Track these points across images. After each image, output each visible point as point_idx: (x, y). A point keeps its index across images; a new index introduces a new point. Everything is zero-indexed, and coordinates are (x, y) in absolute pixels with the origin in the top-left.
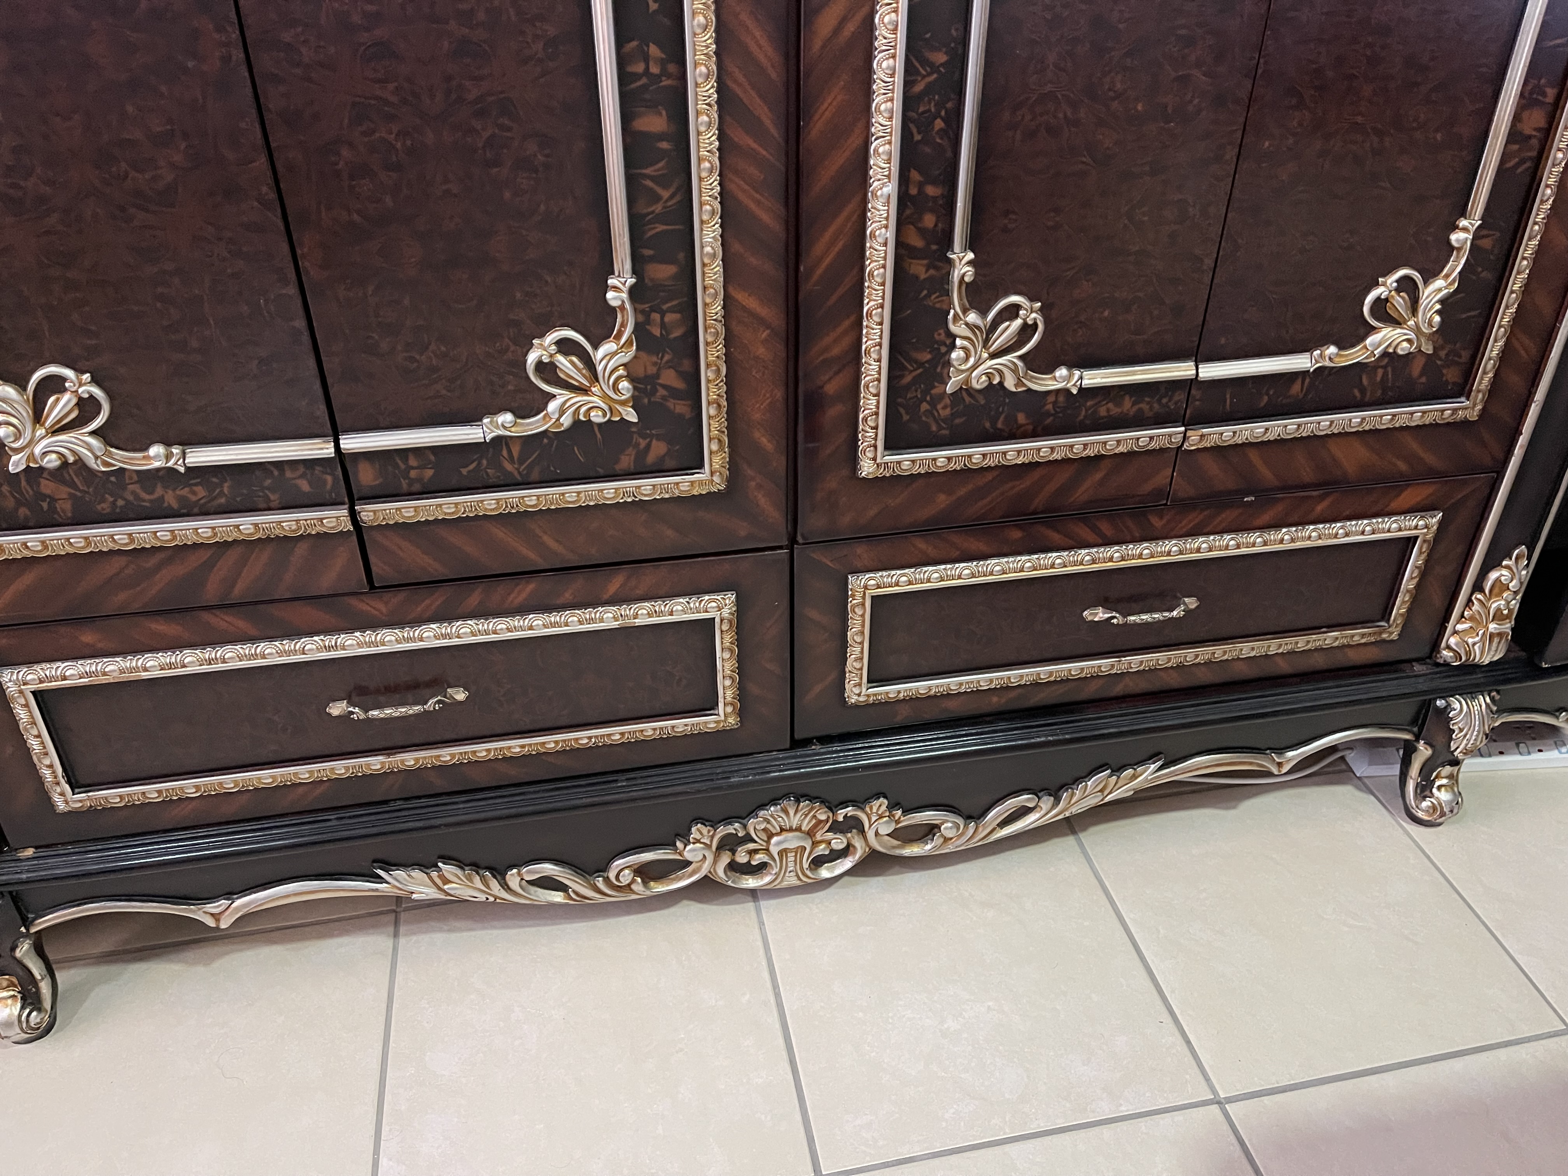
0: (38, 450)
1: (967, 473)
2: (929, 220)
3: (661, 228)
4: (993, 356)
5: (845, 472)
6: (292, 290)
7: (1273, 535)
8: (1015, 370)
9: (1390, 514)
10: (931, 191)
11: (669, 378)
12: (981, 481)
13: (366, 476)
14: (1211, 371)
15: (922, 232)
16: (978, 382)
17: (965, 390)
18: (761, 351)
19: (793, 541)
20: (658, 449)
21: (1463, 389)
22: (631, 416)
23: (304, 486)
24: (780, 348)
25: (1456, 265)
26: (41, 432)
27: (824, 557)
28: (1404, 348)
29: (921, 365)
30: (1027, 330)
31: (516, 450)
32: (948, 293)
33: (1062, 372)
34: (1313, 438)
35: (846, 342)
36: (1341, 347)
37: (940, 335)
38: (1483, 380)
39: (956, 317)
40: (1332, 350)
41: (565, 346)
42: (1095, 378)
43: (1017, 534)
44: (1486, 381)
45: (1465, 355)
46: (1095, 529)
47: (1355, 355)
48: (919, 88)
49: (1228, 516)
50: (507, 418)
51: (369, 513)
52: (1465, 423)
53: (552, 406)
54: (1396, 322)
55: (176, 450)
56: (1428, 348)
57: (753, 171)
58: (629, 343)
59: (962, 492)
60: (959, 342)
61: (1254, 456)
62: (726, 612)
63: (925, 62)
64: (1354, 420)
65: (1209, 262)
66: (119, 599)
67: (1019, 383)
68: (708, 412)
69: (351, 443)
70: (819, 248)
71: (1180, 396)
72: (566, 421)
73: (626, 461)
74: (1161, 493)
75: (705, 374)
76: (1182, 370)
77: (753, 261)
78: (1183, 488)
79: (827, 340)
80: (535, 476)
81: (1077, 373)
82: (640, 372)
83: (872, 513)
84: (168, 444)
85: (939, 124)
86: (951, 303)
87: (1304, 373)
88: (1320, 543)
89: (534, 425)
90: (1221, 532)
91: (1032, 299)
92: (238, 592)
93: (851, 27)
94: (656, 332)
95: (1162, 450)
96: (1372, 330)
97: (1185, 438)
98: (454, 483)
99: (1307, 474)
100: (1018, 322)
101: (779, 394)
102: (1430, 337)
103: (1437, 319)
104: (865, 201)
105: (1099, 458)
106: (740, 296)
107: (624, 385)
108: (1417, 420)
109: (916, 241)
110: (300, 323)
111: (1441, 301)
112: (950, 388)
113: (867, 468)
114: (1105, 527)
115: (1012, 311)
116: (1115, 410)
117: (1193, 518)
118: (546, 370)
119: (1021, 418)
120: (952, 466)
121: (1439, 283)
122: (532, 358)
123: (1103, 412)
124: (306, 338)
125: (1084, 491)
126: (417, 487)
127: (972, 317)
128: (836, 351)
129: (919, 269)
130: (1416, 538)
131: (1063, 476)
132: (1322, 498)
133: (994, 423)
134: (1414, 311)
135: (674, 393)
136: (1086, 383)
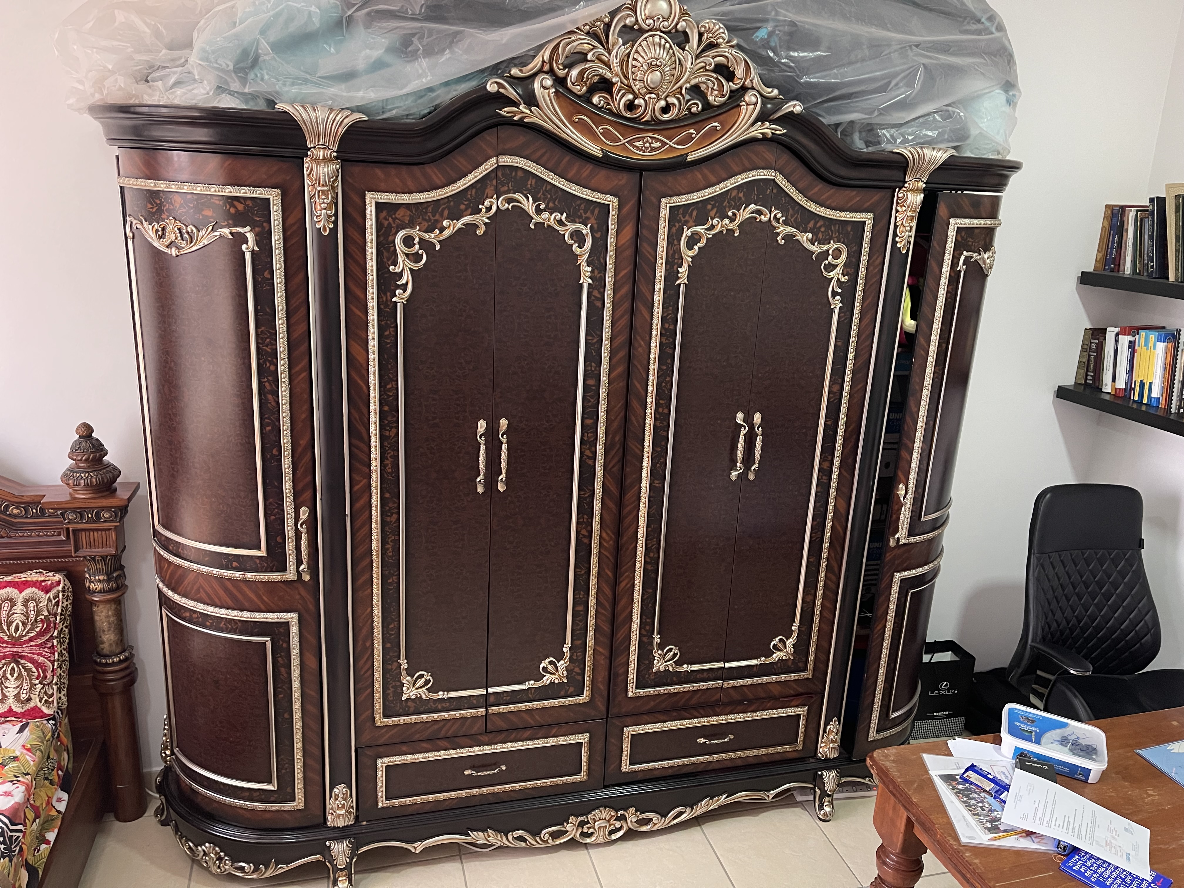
0: (411, 694)
1: (659, 695)
2: (648, 628)
3: (578, 632)
4: (666, 662)
5: (624, 695)
6: (485, 651)
7: (755, 714)
8: (672, 666)
9: (791, 707)
10: (648, 620)
11: (577, 670)
12: (663, 698)
13: (492, 699)
14: (728, 665)
15: (646, 630)
16: (662, 669)
17: (658, 671)
18: (602, 662)
19: (607, 716)
20: (572, 689)
21: (805, 669)
22: (566, 681)
23: (475, 702)
24: (608, 661)
25: (795, 635)
26: (414, 689)
27: (616, 722)
28: (784, 658)
29: (646, 664)
30: (675, 655)
31: (533, 691)
32: (653, 646)
33: (685, 666)
34: (762, 684)
35: (625, 659)
36: (766, 658)
37: (651, 657)
38: (811, 665)
39: (655, 652)
40: (763, 659)
41: (551, 663)
42: (695, 667)
43: (675, 714)
44: (812, 666)
45: (804, 659)
46: (698, 712)
47: (769, 660)
48: (645, 597)
49: (740, 708)
50: (532, 682)
51: (492, 710)
52: (808, 679)
53: (545, 678)
54: (780, 650)
55: (446, 693)
56: (792, 658)
57: (603, 618)
58: (567, 661)
59: (658, 701)
60: (656, 658)
61: (745, 689)
62: (586, 740)
63: (646, 592)
64: (774, 678)
65: (724, 636)
66: (417, 737)
67: (673, 669)
68: (586, 679)
69: (491, 690)
70: (618, 636)
71: (720, 672)
72: (548, 682)
73: (562, 693)
74: (718, 700)
75: (587, 669)
76: (720, 665)
77: (601, 639)
78: (724, 699)
79: (620, 658)
80: (537, 698)
81: (690, 666)
82: (569, 668)
83: (631, 707)
84: (444, 691)
85: (650, 605)
86: (654, 648)
87: (757, 665)
88: (770, 716)
89: (539, 684)
90: (738, 713)
91: (676, 646)
92: (449, 734)
93: (629, 585)
94: (575, 658)
95: (717, 688)
96: (774, 653)
97: (723, 684)
98: (514, 701)
99: (763, 695)
100: (672, 653)
101: (606, 673)
102: (792, 655)
103: (792, 649)
104: (631, 624)
105: (698, 690)
106: (598, 648)
107: (565, 672)
108: (793, 678)
109: (645, 633)
110: (485, 659)
111: (793, 645)
112: (654, 671)
113: (630, 694)
114: (702, 711)
115: (671, 650)
116: (702, 676)
117: (729, 709)
118: (545, 669)
119: (675, 679)
120: (655, 693)
121: (791, 640)
122: (542, 666)
123: (698, 676)
124: (485, 662)
125: (694, 701)
126: (504, 702)
127: (660, 652)
128: (622, 661)
129: (645, 639)
130: (800, 715)
131: (687, 696)
132: (769, 702)
133: (667, 680)
134: (786, 648)
135: (578, 674)
136: (693, 669)
